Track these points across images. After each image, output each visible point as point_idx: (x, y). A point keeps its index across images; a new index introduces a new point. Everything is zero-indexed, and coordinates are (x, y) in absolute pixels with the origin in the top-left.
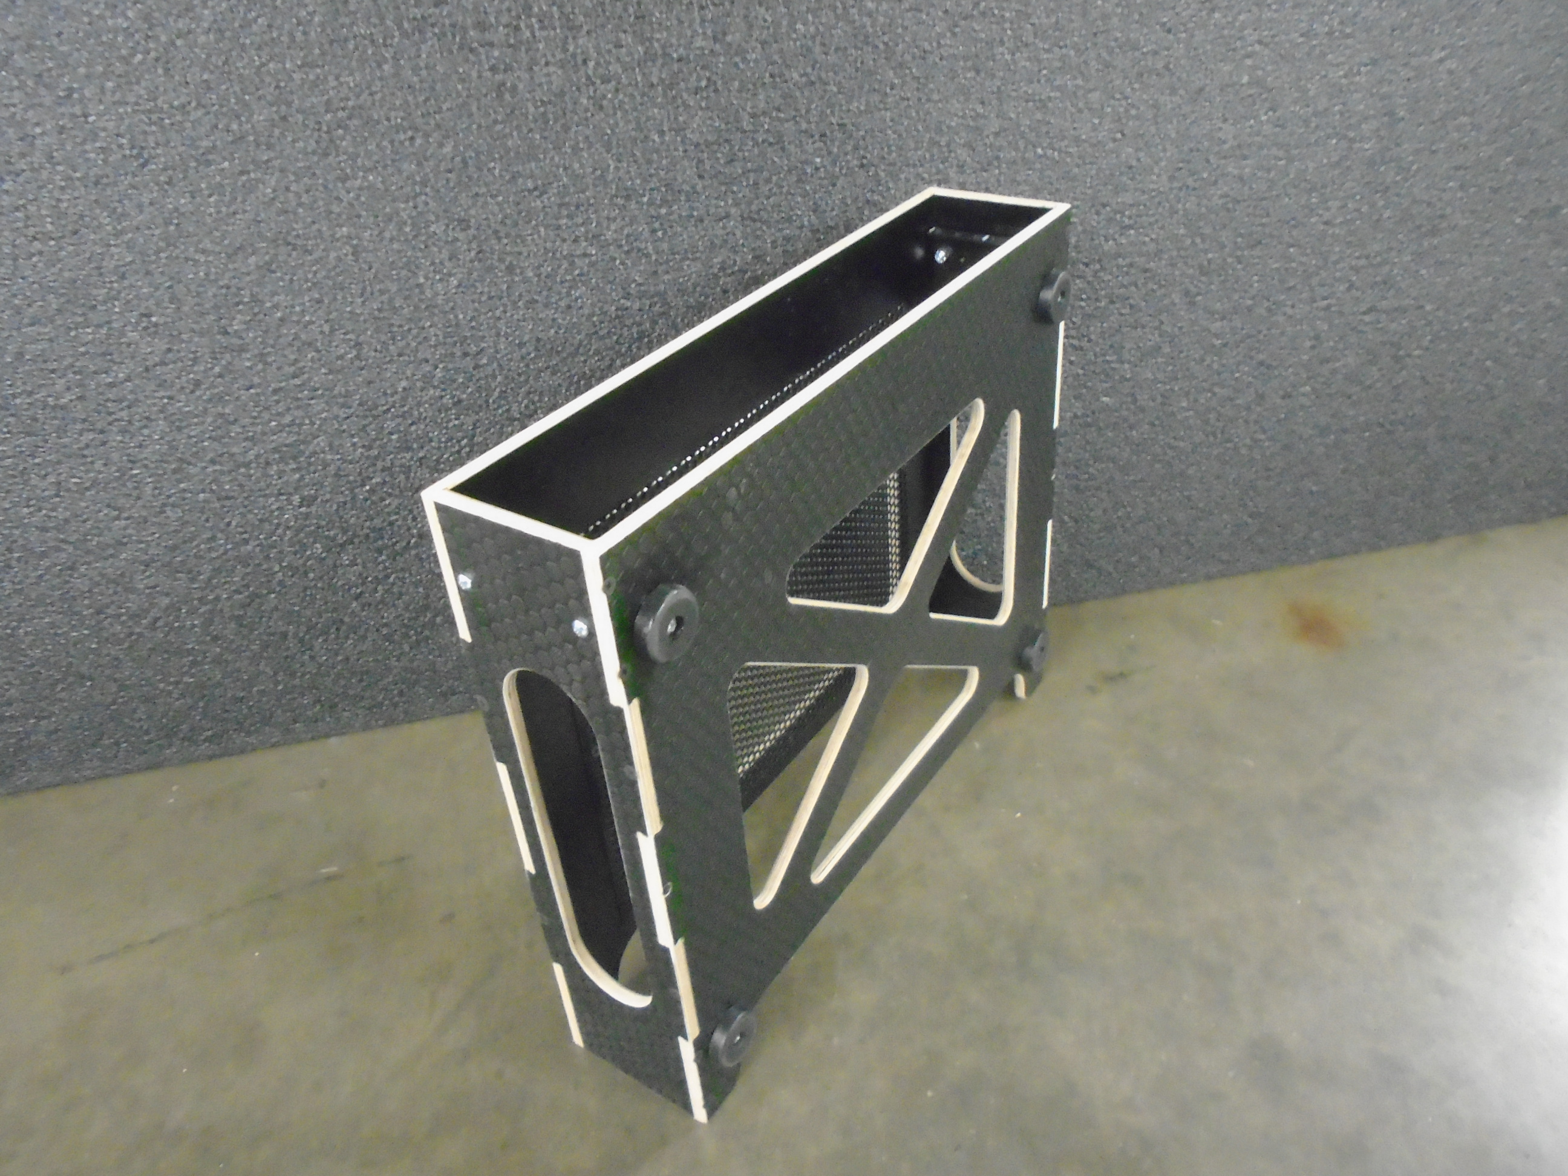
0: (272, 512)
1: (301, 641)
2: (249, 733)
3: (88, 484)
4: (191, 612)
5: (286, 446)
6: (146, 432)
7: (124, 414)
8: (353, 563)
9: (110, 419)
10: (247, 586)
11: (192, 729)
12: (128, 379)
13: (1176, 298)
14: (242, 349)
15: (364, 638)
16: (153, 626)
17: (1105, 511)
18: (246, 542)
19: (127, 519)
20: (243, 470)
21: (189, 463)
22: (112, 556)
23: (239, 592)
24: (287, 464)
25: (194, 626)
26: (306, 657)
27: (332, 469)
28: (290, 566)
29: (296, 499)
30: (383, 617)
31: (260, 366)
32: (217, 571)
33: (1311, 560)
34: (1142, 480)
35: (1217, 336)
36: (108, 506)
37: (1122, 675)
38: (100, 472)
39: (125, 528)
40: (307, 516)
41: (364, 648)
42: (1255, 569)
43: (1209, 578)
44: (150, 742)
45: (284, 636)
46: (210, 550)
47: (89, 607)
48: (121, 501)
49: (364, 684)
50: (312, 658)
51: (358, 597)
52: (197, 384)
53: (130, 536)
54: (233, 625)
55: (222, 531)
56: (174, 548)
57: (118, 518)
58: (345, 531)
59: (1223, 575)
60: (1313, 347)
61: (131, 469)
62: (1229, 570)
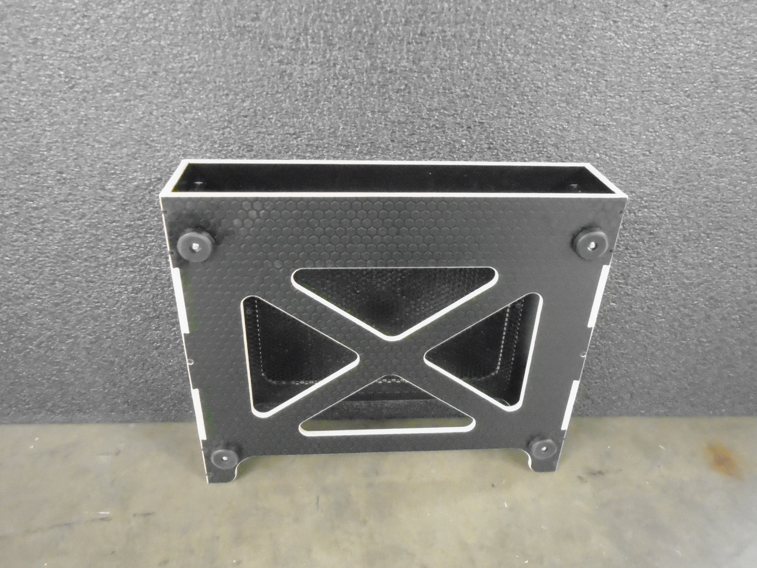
0: (115, 293)
1: (122, 367)
2: (85, 413)
3: (14, 262)
4: (61, 342)
5: (129, 257)
6: (51, 238)
7: (39, 226)
8: (157, 329)
9: (32, 227)
10: (95, 332)
11: (54, 405)
12: (44, 207)
13: (666, 252)
14: (111, 200)
15: (157, 372)
16: (38, 346)
17: (602, 368)
18: (98, 308)
19: (34, 284)
20: (102, 267)
21: (73, 259)
22: (21, 304)
23: (89, 335)
24: (128, 268)
25: (62, 350)
26: (123, 377)
27: (153, 275)
28: (121, 325)
29: (130, 288)
30: (170, 362)
31: (120, 211)
32: (79, 322)
33: (722, 415)
34: (627, 354)
35: (687, 278)
36: (24, 275)
37: (600, 473)
38: (22, 256)
39: (32, 289)
40: (135, 299)
41: (156, 377)
42: (685, 415)
43: (658, 415)
44: (29, 409)
45: (112, 363)
46: (78, 309)
47: (5, 330)
48: (32, 274)
49: (154, 397)
50: (127, 378)
51: (157, 348)
52: (83, 216)
53: (33, 294)
54: (84, 353)
55: (85, 299)
56: (57, 305)
57: (28, 283)
58: (155, 311)
59: (666, 415)
60: (745, 293)
61: (39, 257)
62: (670, 413)
